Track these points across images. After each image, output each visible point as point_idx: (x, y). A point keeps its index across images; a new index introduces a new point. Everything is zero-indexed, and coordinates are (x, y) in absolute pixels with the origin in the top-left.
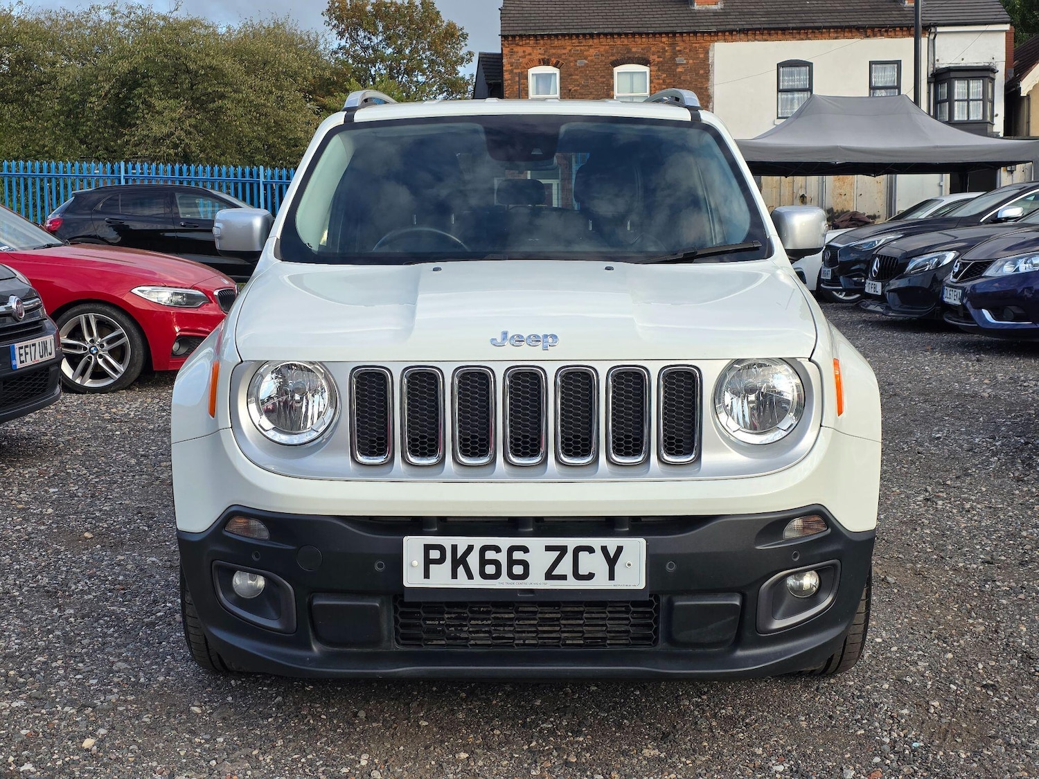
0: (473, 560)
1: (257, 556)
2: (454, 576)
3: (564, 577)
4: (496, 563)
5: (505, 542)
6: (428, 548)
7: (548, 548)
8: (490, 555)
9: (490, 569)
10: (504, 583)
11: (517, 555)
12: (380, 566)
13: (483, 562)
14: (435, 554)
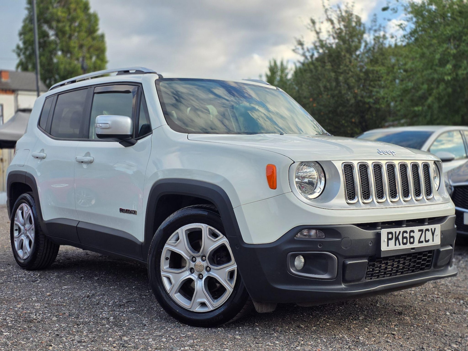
0: (400, 237)
1: (320, 246)
2: (395, 245)
3: (422, 242)
4: (406, 238)
5: (408, 229)
6: (388, 233)
7: (419, 231)
8: (405, 235)
9: (405, 241)
10: (409, 246)
11: (412, 234)
12: (370, 244)
13: (403, 238)
14: (390, 236)
